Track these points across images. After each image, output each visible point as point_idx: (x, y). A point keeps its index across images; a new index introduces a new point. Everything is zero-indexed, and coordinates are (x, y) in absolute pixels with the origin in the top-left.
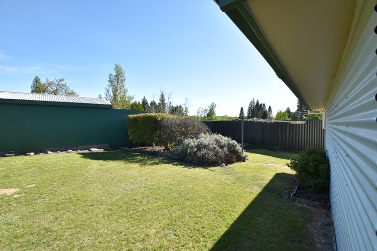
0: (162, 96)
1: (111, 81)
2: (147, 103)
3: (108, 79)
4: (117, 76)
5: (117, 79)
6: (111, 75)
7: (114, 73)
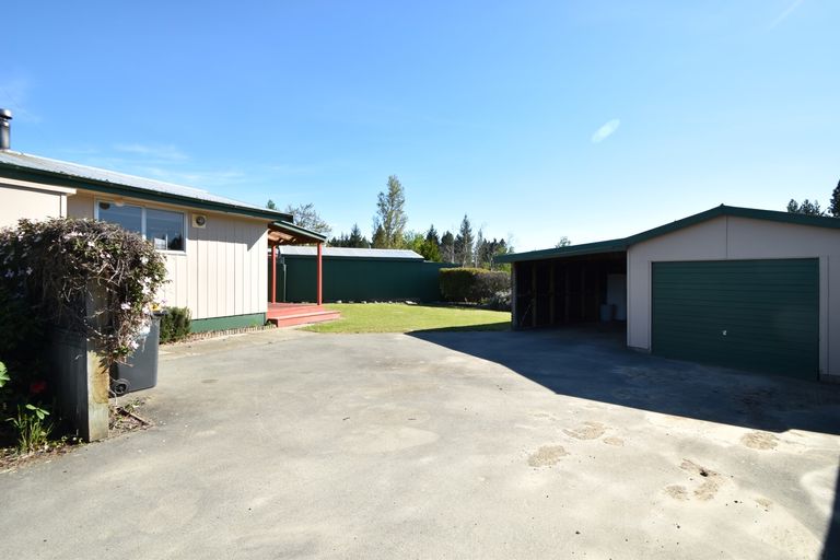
0: (466, 224)
1: (381, 205)
2: (436, 238)
3: (378, 202)
4: (391, 195)
5: (392, 200)
6: (382, 194)
7: (387, 192)
